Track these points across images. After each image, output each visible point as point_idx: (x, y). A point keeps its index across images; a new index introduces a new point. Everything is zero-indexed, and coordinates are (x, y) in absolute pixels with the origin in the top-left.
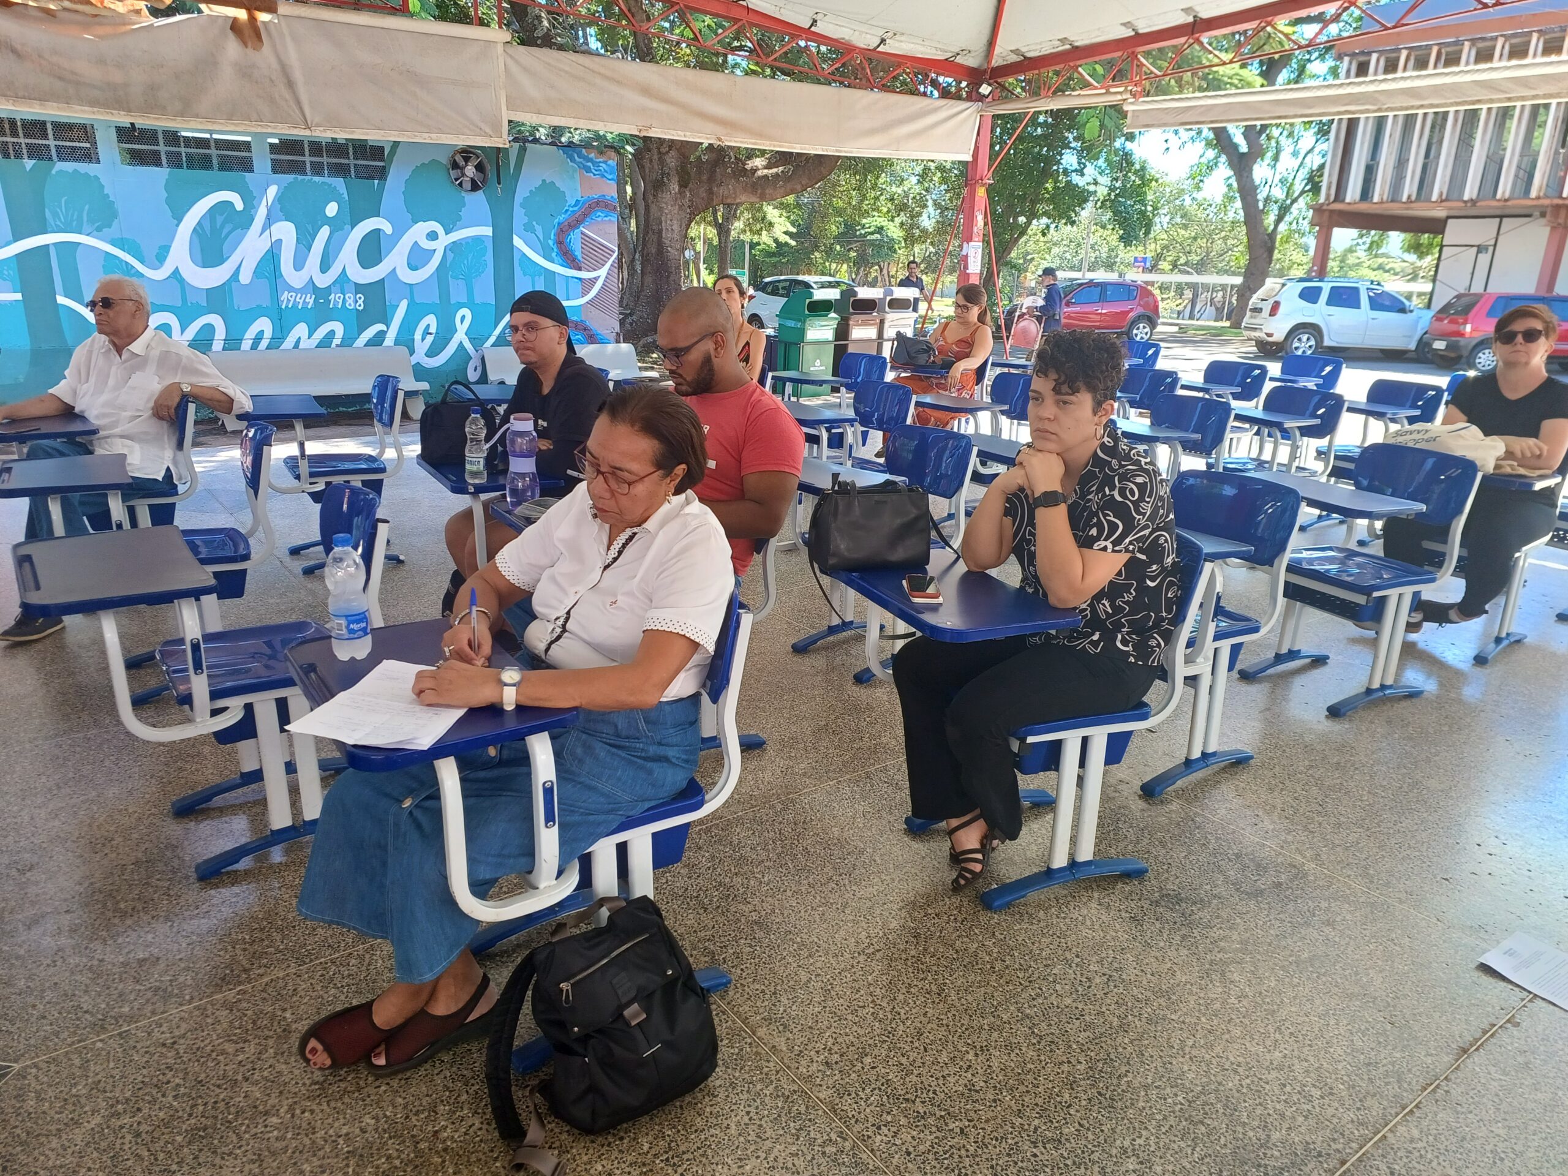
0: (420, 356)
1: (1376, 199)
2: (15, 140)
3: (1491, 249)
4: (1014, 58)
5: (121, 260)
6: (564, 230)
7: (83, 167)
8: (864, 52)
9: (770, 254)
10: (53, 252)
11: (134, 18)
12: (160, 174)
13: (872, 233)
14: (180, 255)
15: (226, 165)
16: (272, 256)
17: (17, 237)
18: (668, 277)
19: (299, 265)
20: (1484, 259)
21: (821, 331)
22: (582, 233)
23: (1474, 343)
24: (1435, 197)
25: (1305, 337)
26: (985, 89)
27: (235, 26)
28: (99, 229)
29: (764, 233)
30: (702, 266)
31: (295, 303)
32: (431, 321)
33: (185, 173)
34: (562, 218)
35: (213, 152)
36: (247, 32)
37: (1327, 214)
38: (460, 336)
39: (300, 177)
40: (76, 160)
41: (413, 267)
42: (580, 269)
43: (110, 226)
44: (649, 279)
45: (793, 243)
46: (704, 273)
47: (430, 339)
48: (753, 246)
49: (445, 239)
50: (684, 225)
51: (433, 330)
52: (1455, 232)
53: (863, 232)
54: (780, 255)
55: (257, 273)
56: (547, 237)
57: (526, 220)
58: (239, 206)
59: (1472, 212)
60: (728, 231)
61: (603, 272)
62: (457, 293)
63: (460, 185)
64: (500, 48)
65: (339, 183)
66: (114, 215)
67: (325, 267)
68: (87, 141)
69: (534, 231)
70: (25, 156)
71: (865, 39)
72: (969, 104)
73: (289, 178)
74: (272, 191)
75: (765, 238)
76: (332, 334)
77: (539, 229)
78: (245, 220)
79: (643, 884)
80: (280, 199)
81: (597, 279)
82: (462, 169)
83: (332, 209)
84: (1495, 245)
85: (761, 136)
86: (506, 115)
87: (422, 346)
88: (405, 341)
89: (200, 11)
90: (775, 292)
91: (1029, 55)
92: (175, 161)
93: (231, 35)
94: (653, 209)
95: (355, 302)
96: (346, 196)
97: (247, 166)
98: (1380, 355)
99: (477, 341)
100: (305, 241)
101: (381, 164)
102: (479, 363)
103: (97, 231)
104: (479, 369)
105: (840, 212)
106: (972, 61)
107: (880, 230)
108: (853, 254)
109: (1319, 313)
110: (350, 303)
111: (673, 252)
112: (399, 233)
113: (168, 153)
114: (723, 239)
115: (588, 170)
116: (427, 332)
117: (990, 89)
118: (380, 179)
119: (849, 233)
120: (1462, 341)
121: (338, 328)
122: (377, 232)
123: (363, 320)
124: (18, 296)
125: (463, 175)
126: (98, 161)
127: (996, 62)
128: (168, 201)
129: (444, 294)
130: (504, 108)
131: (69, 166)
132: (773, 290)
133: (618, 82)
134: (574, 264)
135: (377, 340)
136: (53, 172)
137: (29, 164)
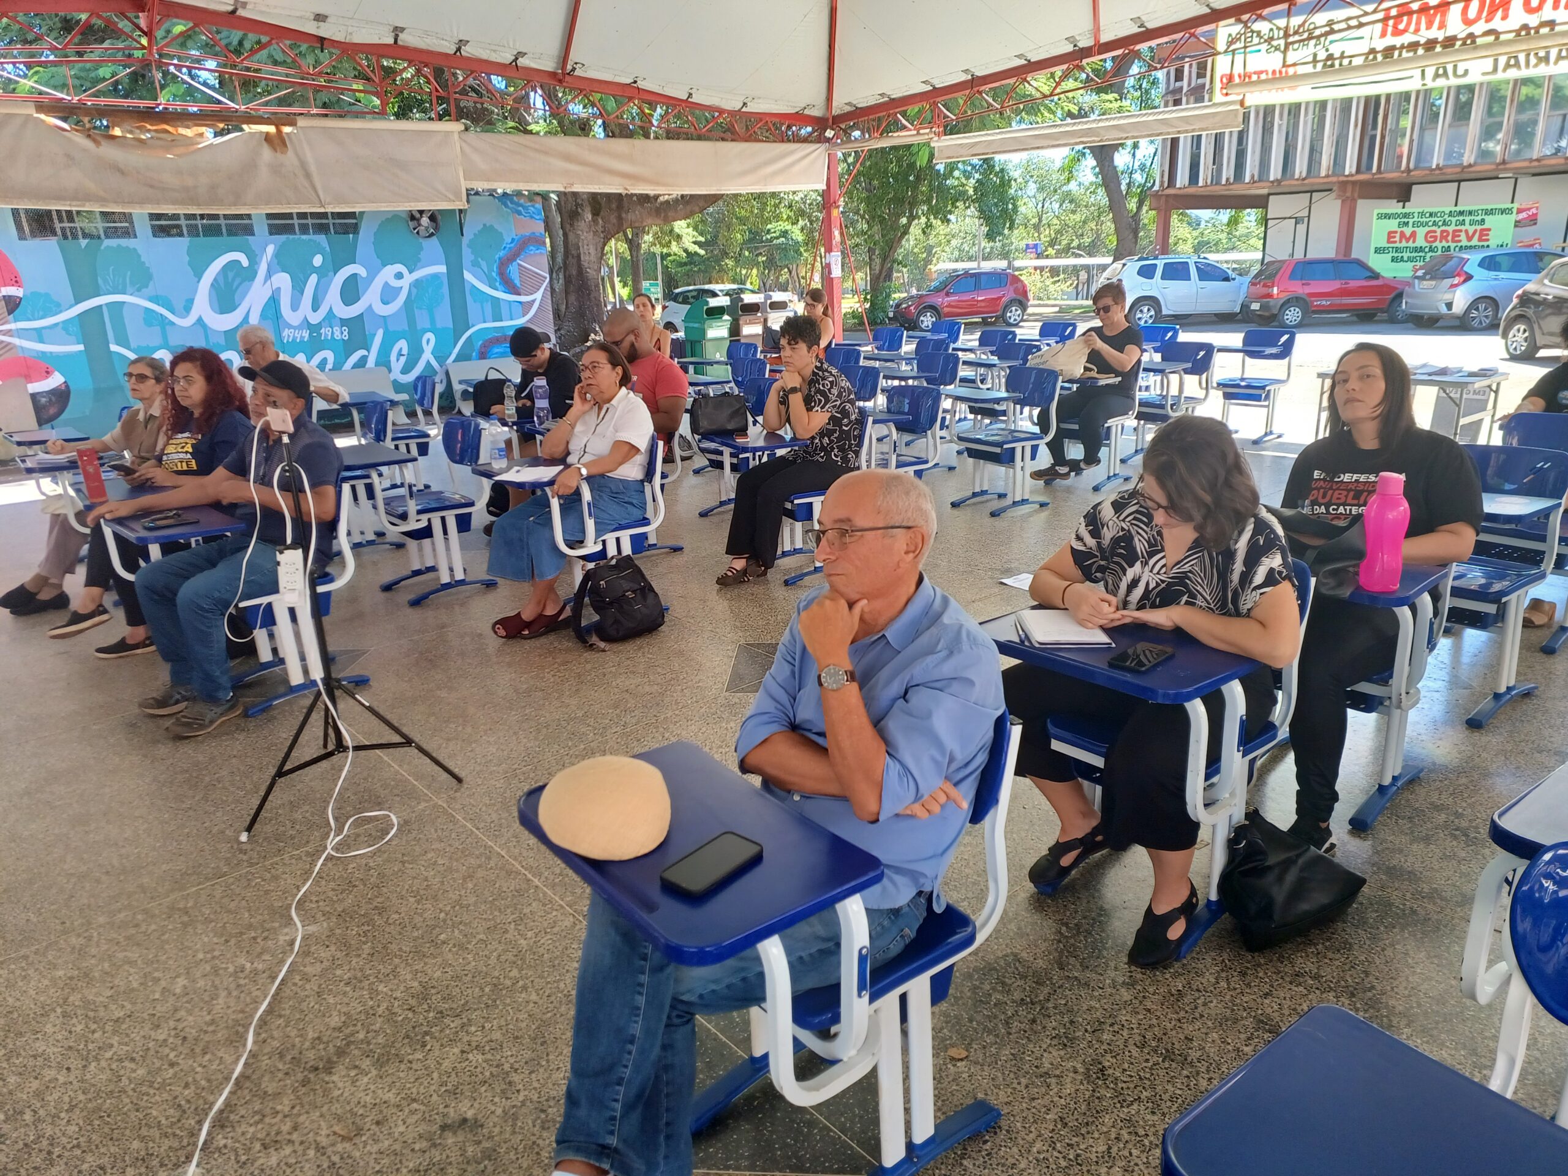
0: (396, 374)
1: (1201, 183)
2: (72, 225)
3: (1306, 220)
4: (848, 109)
5: (157, 313)
6: (504, 264)
7: (124, 242)
8: (733, 113)
9: (682, 264)
10: (105, 309)
11: (199, 139)
12: (182, 243)
13: (777, 238)
14: (202, 306)
15: (232, 231)
16: (274, 301)
17: (78, 301)
18: (589, 294)
19: (295, 307)
20: (1302, 228)
21: (718, 331)
22: (519, 265)
23: (1281, 302)
24: (1247, 180)
25: (1145, 309)
26: (829, 133)
27: (267, 137)
28: (139, 290)
29: (674, 243)
30: (617, 280)
31: (294, 339)
32: (403, 345)
33: (202, 240)
34: (502, 253)
35: (222, 222)
36: (277, 141)
37: (1163, 199)
38: (427, 356)
39: (291, 237)
40: (118, 237)
41: (385, 302)
42: (519, 294)
43: (147, 287)
44: (572, 298)
45: (702, 252)
46: (618, 286)
47: (403, 359)
48: (664, 257)
49: (409, 278)
50: (599, 249)
51: (405, 351)
52: (1277, 206)
53: (769, 237)
54: (691, 263)
55: (263, 316)
56: (490, 270)
57: (473, 257)
58: (245, 262)
59: (1281, 189)
60: (639, 246)
61: (538, 296)
62: (422, 321)
63: (418, 233)
64: (456, 136)
65: (321, 238)
66: (150, 277)
67: (315, 308)
68: (126, 221)
69: (479, 266)
70: (80, 236)
71: (732, 103)
72: (818, 145)
73: (283, 238)
74: (270, 249)
75: (674, 248)
76: (324, 361)
77: (483, 264)
78: (250, 274)
79: (627, 550)
80: (277, 255)
81: (534, 301)
82: (418, 220)
83: (318, 261)
84: (1309, 217)
85: (657, 184)
86: (464, 185)
87: (397, 366)
88: (384, 362)
89: (242, 130)
90: (685, 301)
91: (859, 106)
92: (193, 232)
93: (265, 145)
94: (571, 236)
95: (340, 334)
96: (328, 249)
97: (249, 231)
98: (1215, 319)
99: (441, 359)
100: (298, 288)
101: (354, 221)
102: (444, 377)
103: (138, 291)
104: (445, 382)
105: (742, 221)
106: (817, 112)
107: (784, 234)
108: (761, 259)
109: (1156, 287)
110: (337, 335)
111: (591, 273)
112: (372, 275)
113: (187, 226)
114: (635, 254)
115: (519, 213)
116: (400, 354)
117: (833, 133)
118: (354, 233)
119: (755, 238)
120: (1272, 302)
121: (329, 355)
122: (354, 276)
123: (348, 348)
124: (81, 347)
125: (420, 225)
126: (135, 236)
127: (836, 111)
128: (190, 264)
129: (412, 321)
130: (462, 179)
131: (113, 243)
132: (684, 299)
133: (546, 153)
134: (514, 290)
135: (362, 363)
136: (102, 247)
137: (84, 242)
